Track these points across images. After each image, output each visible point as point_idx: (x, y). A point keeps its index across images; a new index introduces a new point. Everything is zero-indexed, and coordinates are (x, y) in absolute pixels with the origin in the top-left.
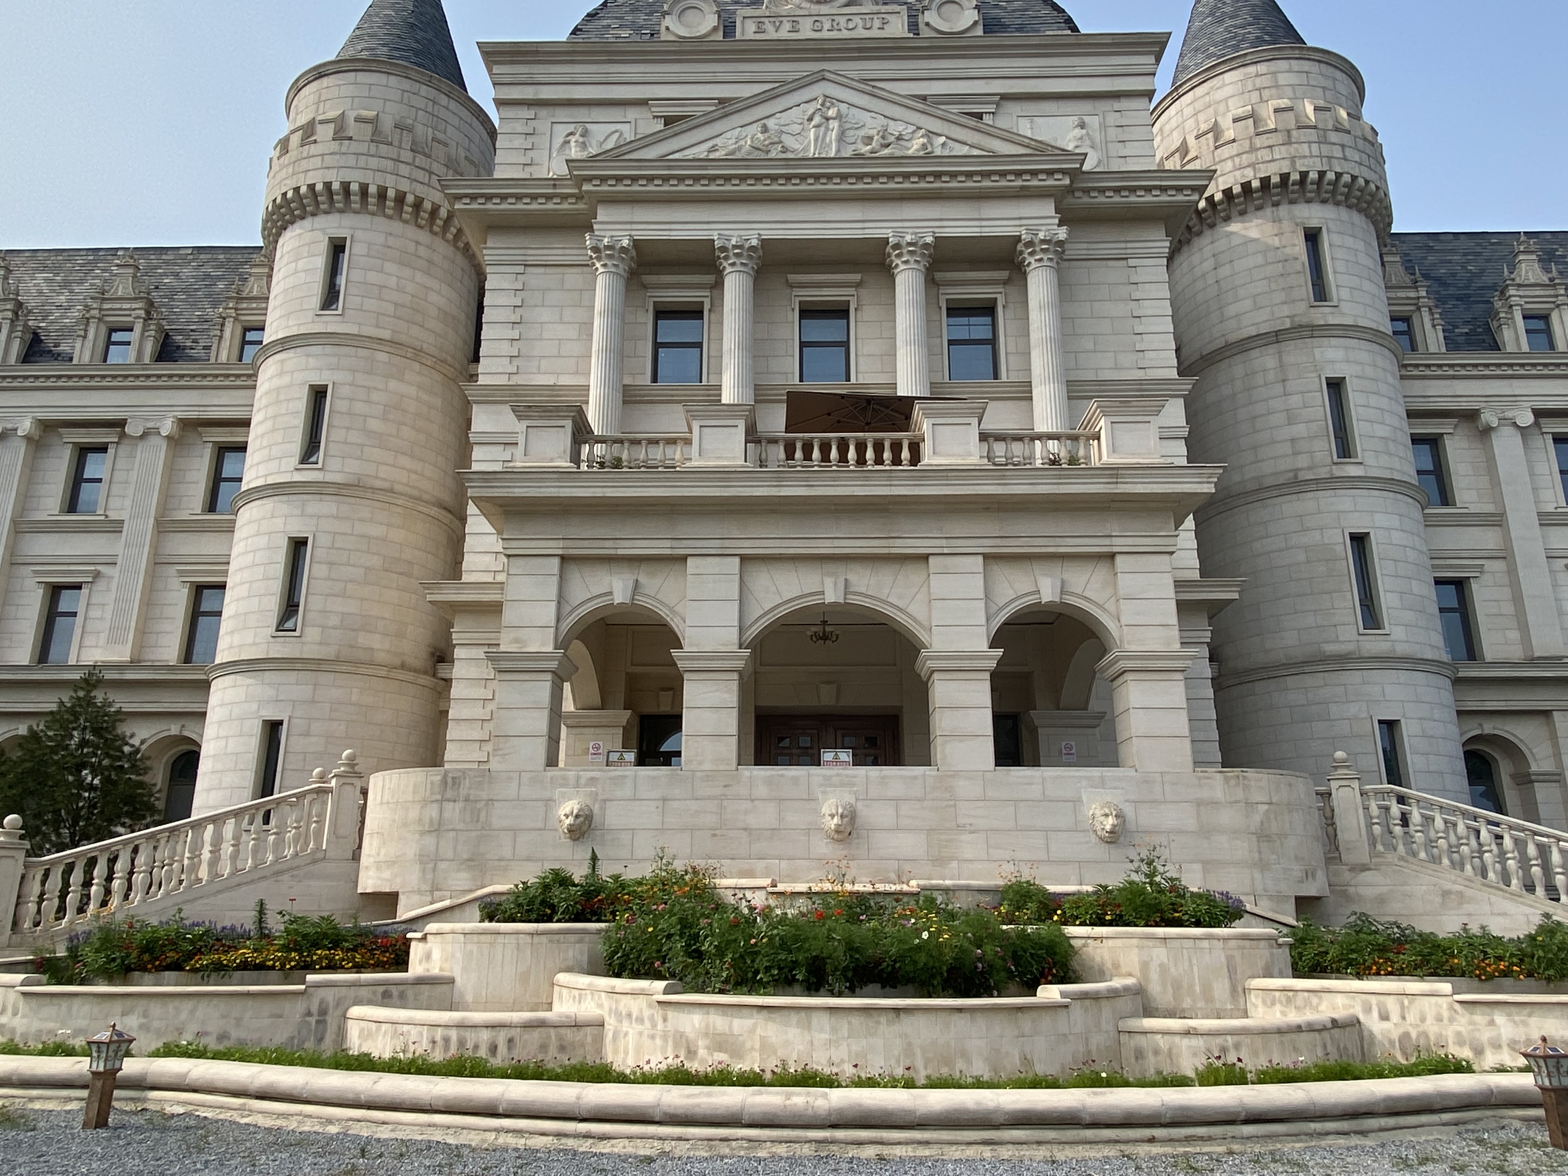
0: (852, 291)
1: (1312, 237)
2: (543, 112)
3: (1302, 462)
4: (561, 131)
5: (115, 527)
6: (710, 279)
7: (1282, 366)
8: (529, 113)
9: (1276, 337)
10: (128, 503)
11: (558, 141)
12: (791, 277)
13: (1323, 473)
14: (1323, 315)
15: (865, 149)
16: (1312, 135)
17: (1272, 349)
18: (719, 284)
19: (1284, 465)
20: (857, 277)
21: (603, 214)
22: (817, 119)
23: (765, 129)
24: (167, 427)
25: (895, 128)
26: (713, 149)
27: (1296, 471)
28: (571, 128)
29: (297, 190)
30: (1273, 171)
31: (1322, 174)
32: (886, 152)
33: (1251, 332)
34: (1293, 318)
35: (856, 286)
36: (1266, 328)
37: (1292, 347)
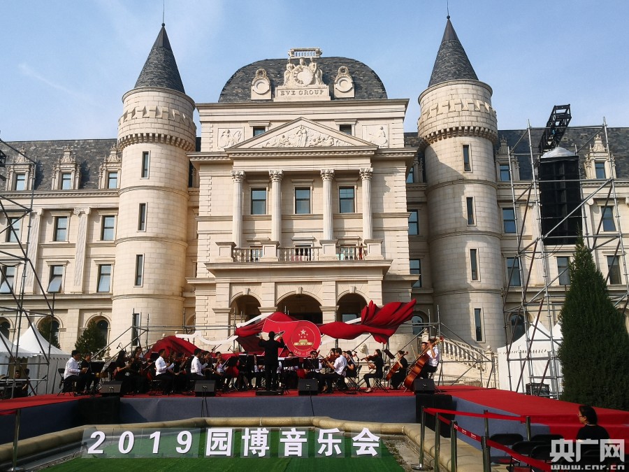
0: (311, 184)
1: (466, 147)
2: (216, 125)
3: (458, 225)
4: (221, 131)
5: (73, 246)
6: (268, 181)
7: (454, 193)
8: (211, 125)
9: (452, 182)
10: (76, 237)
11: (220, 134)
12: (293, 180)
13: (463, 229)
14: (468, 176)
15: (313, 143)
16: (467, 113)
17: (451, 187)
18: (271, 182)
19: (453, 226)
20: (312, 180)
21: (235, 163)
22: (299, 134)
23: (284, 137)
24: (87, 211)
25: (323, 136)
26: (268, 143)
27: (456, 228)
28: (224, 130)
29: (131, 135)
30: (453, 126)
31: (469, 127)
32: (319, 144)
33: (445, 180)
34: (458, 176)
35: (312, 182)
36: (450, 180)
37: (457, 187)
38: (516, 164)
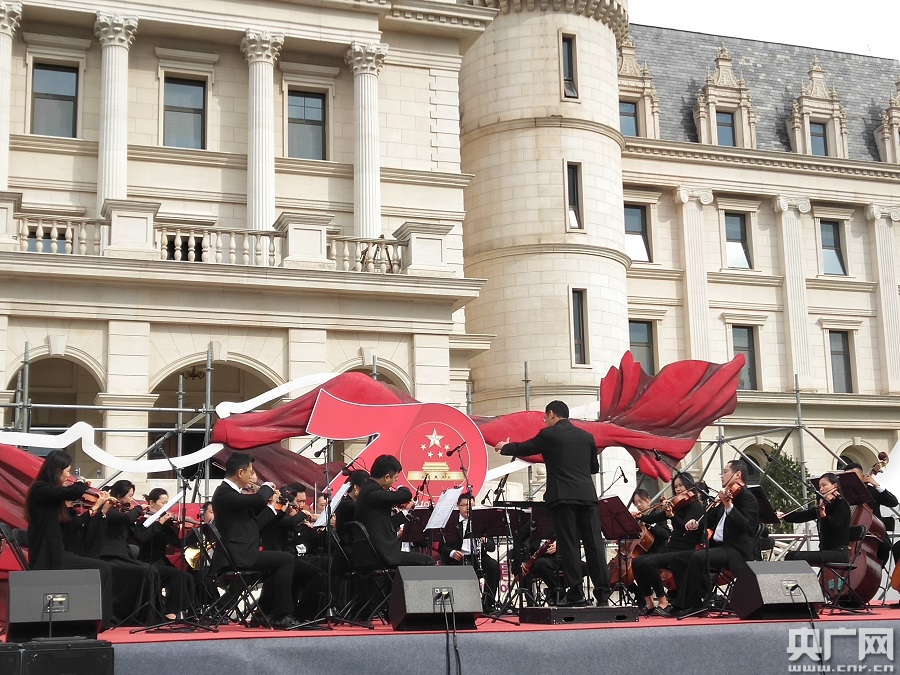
0: (210, 68)
1: (568, 41)
3: (545, 227)
6: (86, 42)
7: (537, 147)
12: (158, 50)
13: (559, 239)
14: (570, 110)
17: (532, 132)
33: (517, 115)
34: (548, 108)
35: (214, 64)
36: (528, 114)
37: (546, 133)
38: (652, 102)
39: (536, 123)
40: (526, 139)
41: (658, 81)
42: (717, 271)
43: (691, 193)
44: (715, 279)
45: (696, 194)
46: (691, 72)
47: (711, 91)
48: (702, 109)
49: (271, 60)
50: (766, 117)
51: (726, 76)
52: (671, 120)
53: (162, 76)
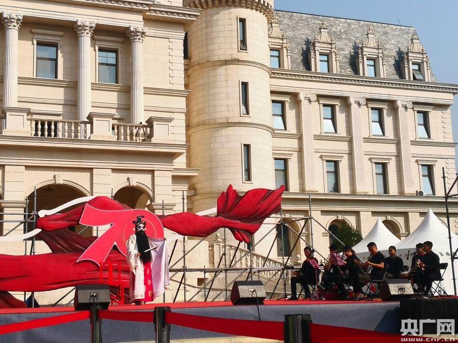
0: (59, 39)
1: (242, 22)
3: (230, 114)
7: (226, 75)
13: (237, 120)
14: (242, 56)
17: (224, 67)
27: (228, 118)
33: (217, 58)
34: (231, 55)
35: (61, 36)
36: (222, 58)
37: (230, 67)
38: (287, 50)
39: (226, 62)
40: (221, 71)
41: (290, 39)
42: (319, 134)
43: (305, 96)
44: (318, 138)
45: (308, 96)
46: (308, 35)
47: (317, 44)
48: (312, 54)
49: (89, 35)
50: (345, 57)
51: (325, 36)
52: (297, 59)
53: (35, 42)
